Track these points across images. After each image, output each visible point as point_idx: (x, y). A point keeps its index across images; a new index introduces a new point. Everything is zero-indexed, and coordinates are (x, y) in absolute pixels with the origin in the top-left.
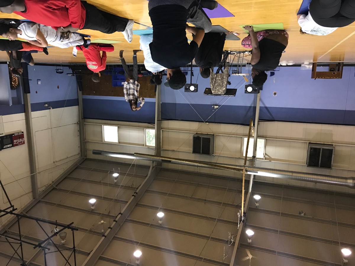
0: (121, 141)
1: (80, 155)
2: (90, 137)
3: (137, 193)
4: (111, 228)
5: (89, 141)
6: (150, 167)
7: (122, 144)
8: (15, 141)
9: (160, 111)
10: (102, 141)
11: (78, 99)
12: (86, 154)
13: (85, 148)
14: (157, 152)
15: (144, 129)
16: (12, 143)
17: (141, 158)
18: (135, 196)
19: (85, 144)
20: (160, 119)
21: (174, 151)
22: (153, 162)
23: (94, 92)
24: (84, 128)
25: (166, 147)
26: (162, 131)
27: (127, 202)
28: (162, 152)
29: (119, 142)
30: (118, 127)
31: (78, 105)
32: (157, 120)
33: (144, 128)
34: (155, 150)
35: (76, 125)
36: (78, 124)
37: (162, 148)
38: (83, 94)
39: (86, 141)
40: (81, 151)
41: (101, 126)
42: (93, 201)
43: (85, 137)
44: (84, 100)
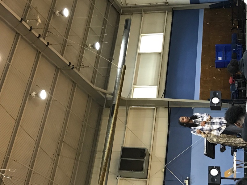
0: (141, 56)
1: (124, 5)
2: (148, 18)
3: (72, 69)
4: (30, 30)
5: (143, 18)
6: (106, 89)
7: (138, 57)
9: (182, 107)
10: (142, 33)
11: (199, 3)
12: (125, 13)
13: (134, 13)
14: (126, 100)
15: (157, 85)
17: (118, 78)
18: (69, 66)
19: (139, 13)
20: (170, 107)
21: (126, 123)
22: (113, 94)
23: (208, 23)
24: (159, 11)
25: (131, 113)
26: (154, 109)
27: (62, 55)
28: (125, 108)
29: (139, 54)
30: (160, 53)
31: (190, 4)
32: (169, 102)
33: (159, 85)
34: (129, 97)
36: (166, 4)
37: (131, 109)
38: (205, 10)
39: (143, 13)
40: (130, 7)
41: (163, 32)
42: (66, 12)
43: (148, 12)
44: (198, 11)
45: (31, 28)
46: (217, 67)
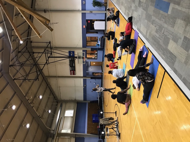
0: (65, 118)
1: (60, 99)
2: (68, 105)
3: (40, 118)
4: (28, 100)
6: (51, 128)
8: (72, 71)
9: (81, 137)
10: (66, 110)
11: (86, 100)
15: (71, 129)
16: (72, 70)
18: (39, 116)
19: (65, 102)
20: (76, 137)
22: (54, 131)
23: (89, 107)
24: (72, 103)
26: (69, 138)
27: (37, 111)
28: (58, 137)
29: (65, 117)
30: (72, 117)
32: (76, 134)
35: (75, 99)
38: (88, 103)
39: (67, 103)
40: (62, 100)
41: (74, 110)
42: (41, 97)
44: (86, 103)
45: (28, 99)
46: (93, 122)
